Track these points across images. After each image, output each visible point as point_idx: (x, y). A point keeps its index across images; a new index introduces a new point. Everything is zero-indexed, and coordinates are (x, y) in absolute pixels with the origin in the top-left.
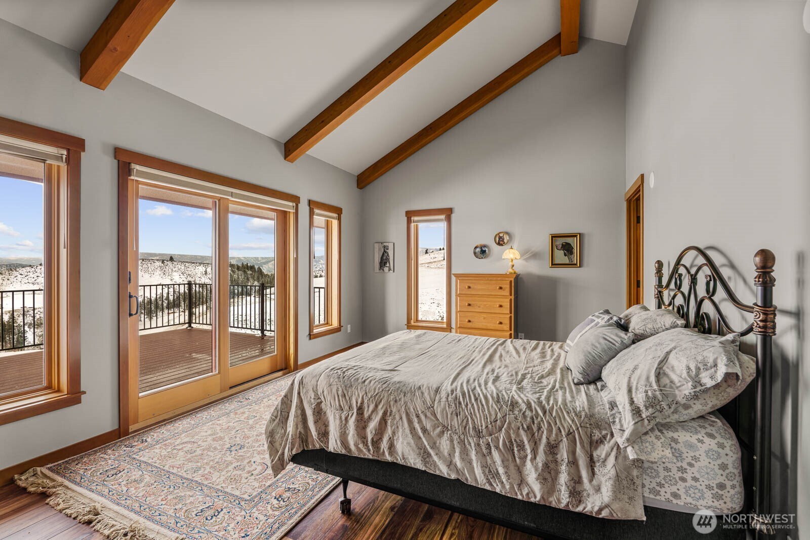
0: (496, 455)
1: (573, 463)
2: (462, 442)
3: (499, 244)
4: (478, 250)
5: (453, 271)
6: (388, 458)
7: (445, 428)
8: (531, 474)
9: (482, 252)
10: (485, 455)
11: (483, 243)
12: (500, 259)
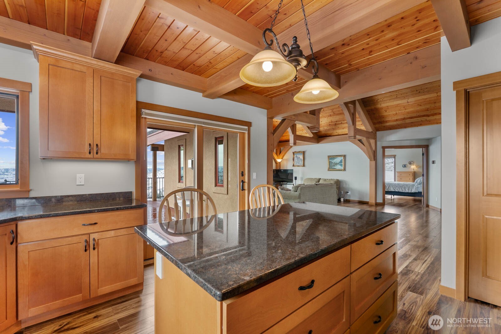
0: (403, 189)
1: (411, 188)
2: (399, 188)
3: (410, 164)
4: (403, 166)
5: (396, 171)
6: (390, 191)
7: (397, 187)
8: (407, 190)
9: (405, 166)
10: (402, 188)
11: (405, 164)
12: (410, 168)
